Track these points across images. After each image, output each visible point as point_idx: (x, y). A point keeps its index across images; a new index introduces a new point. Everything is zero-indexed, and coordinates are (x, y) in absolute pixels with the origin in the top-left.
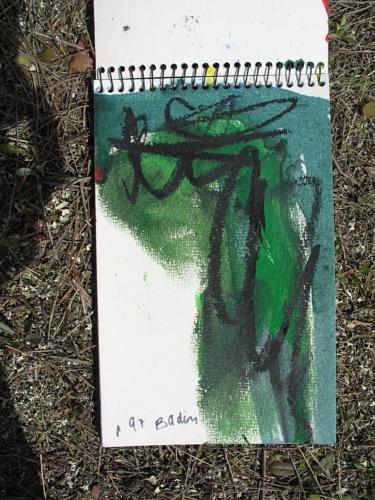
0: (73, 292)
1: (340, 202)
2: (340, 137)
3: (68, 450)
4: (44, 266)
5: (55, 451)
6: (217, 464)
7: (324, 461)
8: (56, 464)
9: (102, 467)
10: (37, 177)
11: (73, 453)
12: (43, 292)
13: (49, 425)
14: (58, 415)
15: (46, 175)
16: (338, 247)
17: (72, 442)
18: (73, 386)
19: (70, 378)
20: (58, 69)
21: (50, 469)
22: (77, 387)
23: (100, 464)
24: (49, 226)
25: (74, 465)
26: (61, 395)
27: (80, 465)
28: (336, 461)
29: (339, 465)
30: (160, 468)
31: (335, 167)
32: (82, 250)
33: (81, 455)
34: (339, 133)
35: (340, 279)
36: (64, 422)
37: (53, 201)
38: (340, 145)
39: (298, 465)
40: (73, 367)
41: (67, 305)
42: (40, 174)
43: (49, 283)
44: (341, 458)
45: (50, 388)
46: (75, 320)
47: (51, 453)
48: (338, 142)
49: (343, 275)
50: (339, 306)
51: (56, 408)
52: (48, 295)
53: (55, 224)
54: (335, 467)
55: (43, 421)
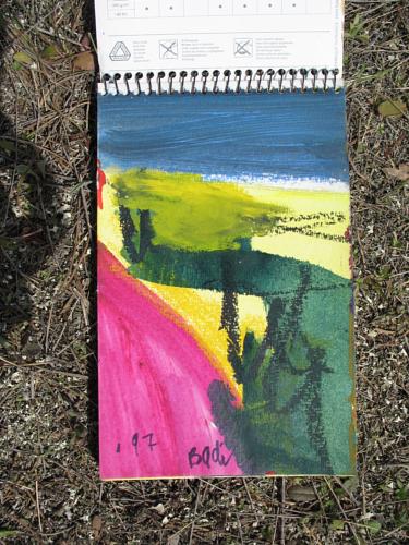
0: (75, 300)
1: (357, 205)
2: (356, 137)
3: (66, 477)
4: (44, 272)
5: (52, 477)
6: (231, 490)
7: (347, 483)
8: (54, 492)
9: (104, 495)
10: (38, 178)
11: (72, 480)
12: (42, 301)
13: (46, 448)
14: (56, 436)
15: (47, 176)
16: (356, 251)
17: (71, 467)
18: (73, 404)
19: (69, 395)
20: (61, 67)
21: (46, 497)
22: (77, 406)
23: (102, 492)
24: (49, 230)
25: (73, 493)
26: (60, 414)
27: (80, 492)
28: (360, 484)
29: (363, 487)
30: (168, 496)
31: (351, 168)
32: (84, 256)
33: (80, 482)
34: (355, 133)
35: (360, 284)
36: (63, 445)
37: (54, 204)
38: (355, 146)
39: (319, 489)
40: (73, 383)
41: (68, 315)
42: (40, 175)
43: (48, 291)
44: (365, 481)
45: (47, 407)
46: (76, 330)
47: (47, 480)
48: (354, 142)
49: (362, 280)
50: (359, 313)
51: (54, 429)
52: (47, 304)
53: (55, 229)
54: (360, 490)
55: (39, 444)
